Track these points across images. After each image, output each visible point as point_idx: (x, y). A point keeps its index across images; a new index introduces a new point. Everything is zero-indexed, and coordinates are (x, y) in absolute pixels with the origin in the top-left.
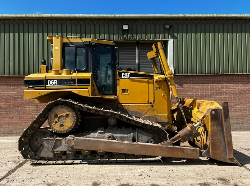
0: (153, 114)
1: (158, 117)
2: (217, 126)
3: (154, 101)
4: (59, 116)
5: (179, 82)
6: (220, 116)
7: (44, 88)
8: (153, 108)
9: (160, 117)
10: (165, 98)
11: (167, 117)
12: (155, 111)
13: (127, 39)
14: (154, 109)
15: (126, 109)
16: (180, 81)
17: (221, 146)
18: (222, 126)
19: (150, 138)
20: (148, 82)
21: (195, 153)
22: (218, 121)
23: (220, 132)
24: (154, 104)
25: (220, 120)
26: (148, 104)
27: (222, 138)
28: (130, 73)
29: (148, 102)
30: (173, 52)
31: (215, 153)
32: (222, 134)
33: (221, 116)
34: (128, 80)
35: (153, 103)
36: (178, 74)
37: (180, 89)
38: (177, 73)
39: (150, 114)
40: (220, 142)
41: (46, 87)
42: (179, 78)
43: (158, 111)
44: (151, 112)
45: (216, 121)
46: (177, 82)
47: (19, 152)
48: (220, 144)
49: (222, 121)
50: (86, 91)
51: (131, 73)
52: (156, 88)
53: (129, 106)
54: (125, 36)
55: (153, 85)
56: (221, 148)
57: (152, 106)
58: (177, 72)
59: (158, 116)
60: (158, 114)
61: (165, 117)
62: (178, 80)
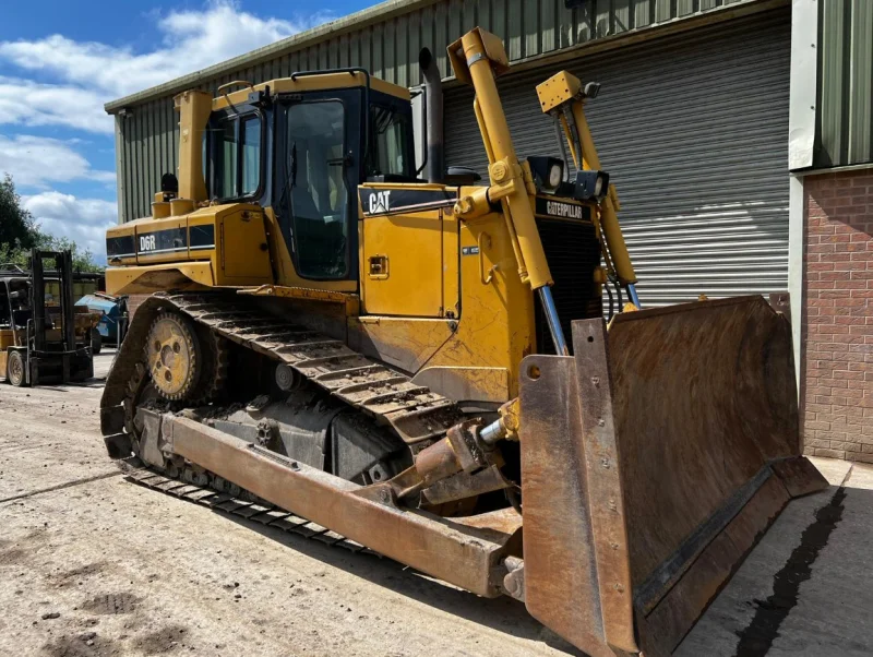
0: (456, 362)
1: (471, 376)
2: (550, 452)
3: (459, 306)
4: (163, 345)
5: (852, 210)
6: (564, 397)
7: (134, 260)
8: (457, 337)
9: (478, 378)
10: (498, 291)
11: (505, 379)
12: (464, 352)
13: (589, 36)
14: (459, 341)
15: (371, 335)
16: (856, 200)
17: (571, 565)
18: (574, 451)
19: (373, 459)
20: (441, 225)
21: (467, 562)
22: (555, 423)
23: (564, 484)
24: (459, 318)
25: (563, 416)
26: (442, 318)
27: (576, 519)
28: (388, 192)
29: (442, 309)
30: (815, 50)
31: (544, 593)
32: (576, 499)
33: (573, 400)
34: (384, 219)
35: (456, 316)
36: (843, 162)
37: (860, 247)
38: (836, 161)
39: (443, 363)
40: (565, 539)
41: (140, 259)
42: (852, 185)
43: (474, 350)
44: (448, 353)
45: (544, 420)
46: (841, 211)
47: (101, 438)
48: (569, 553)
49: (574, 429)
50: (204, 266)
51: (393, 192)
52: (465, 250)
53: (378, 322)
54: (582, 26)
55: (457, 235)
56: (572, 572)
57: (454, 328)
58: (835, 155)
59: (474, 372)
60: (473, 364)
61: (499, 382)
62: (850, 198)
